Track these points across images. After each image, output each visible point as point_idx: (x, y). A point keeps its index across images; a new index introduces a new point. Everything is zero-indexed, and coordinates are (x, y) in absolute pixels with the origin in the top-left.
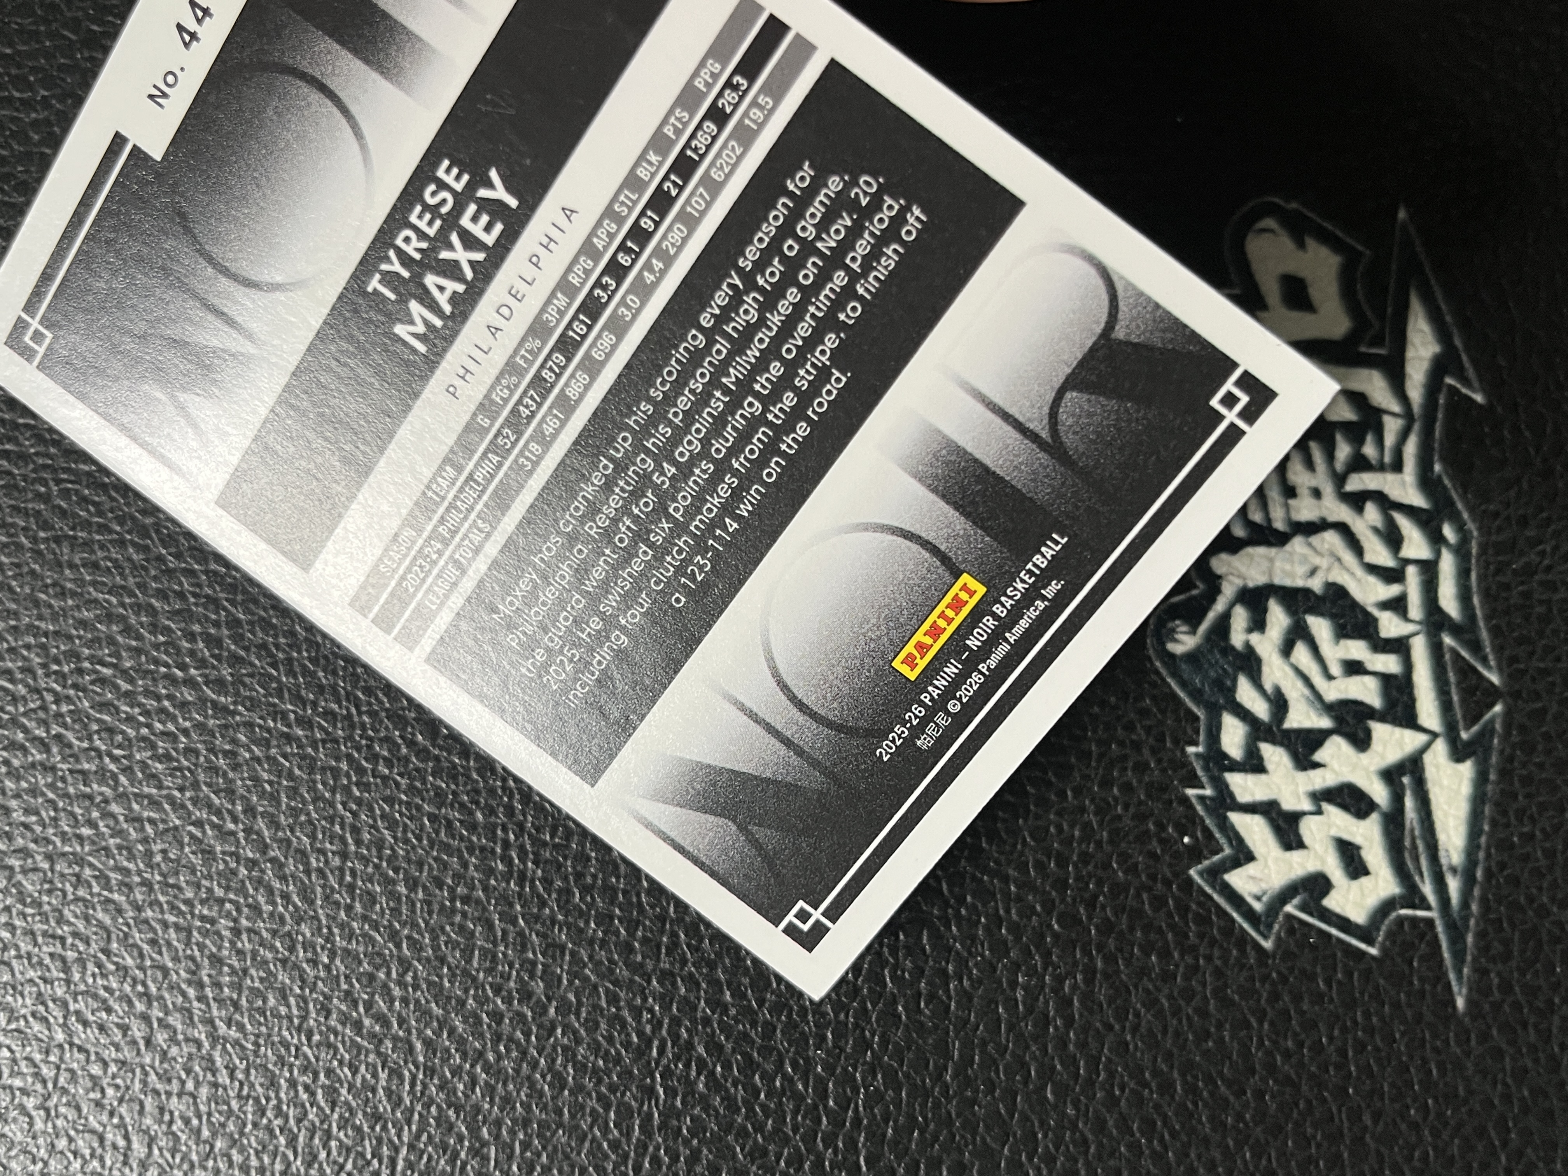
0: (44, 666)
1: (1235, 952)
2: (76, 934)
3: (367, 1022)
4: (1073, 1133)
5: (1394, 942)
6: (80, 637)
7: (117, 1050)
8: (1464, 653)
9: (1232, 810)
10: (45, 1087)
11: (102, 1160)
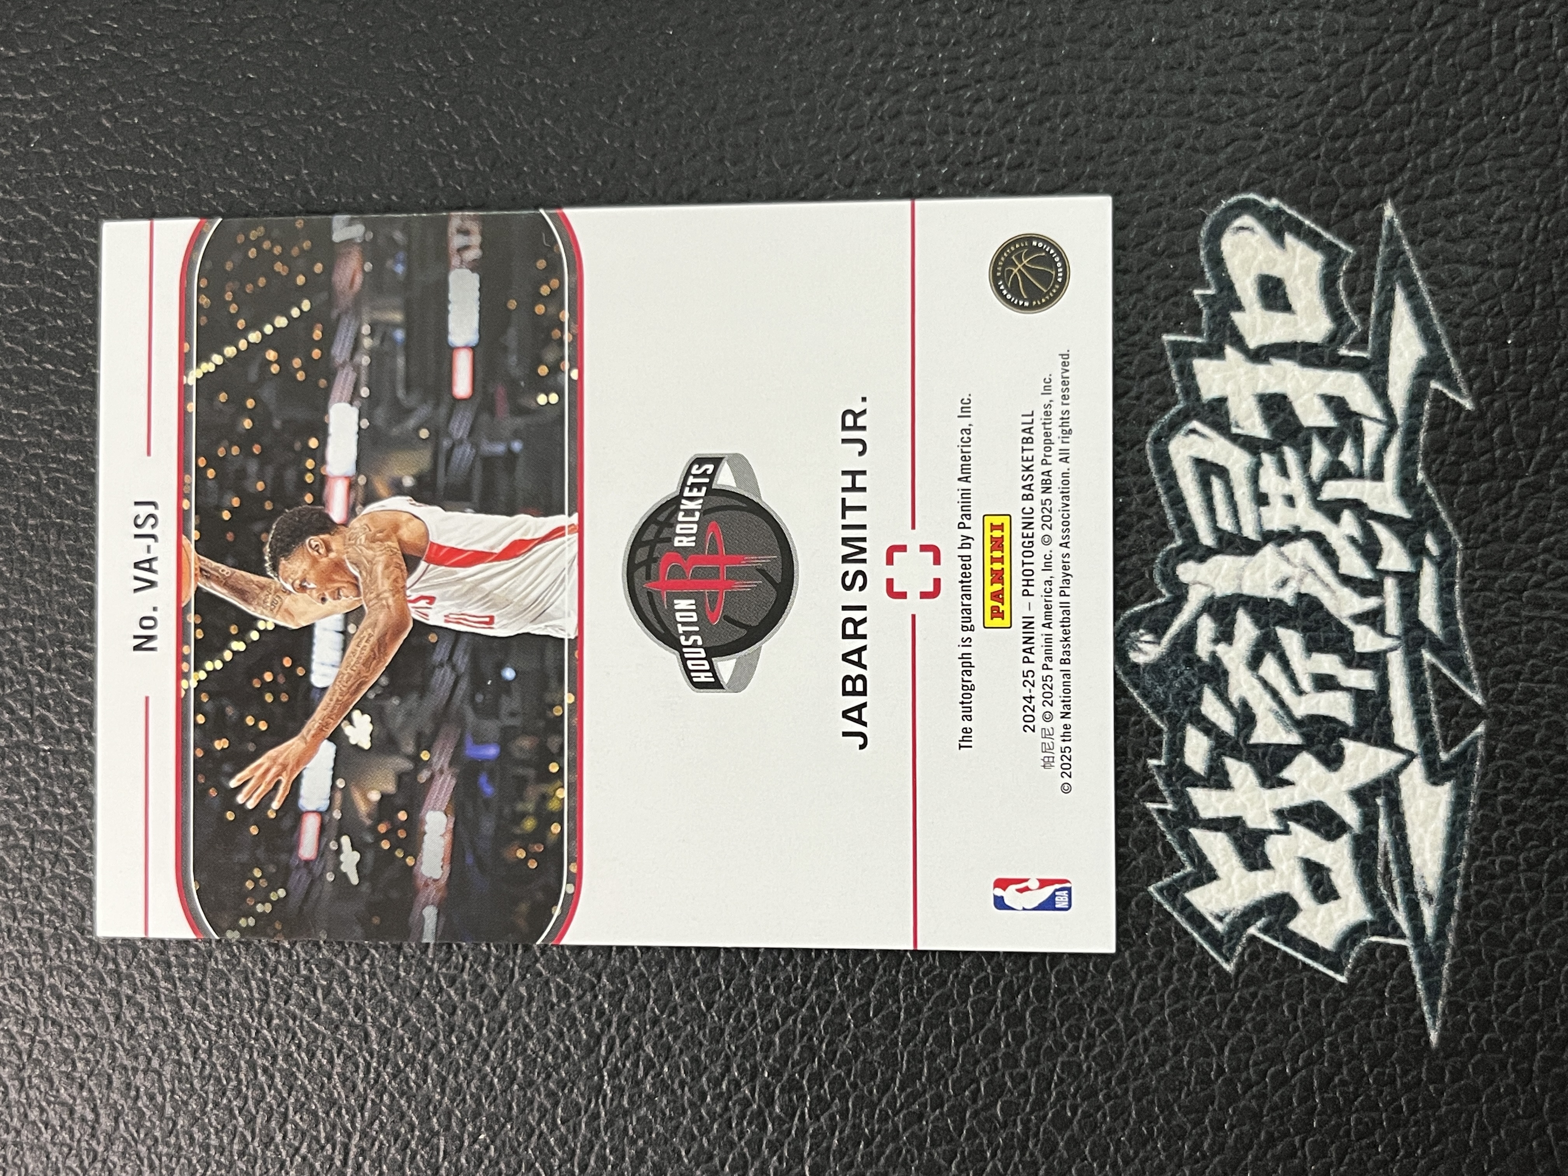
0: (30, 649)
1: (1195, 973)
2: (53, 911)
3: (324, 1008)
4: (1023, 1154)
5: (1364, 972)
6: (64, 622)
7: (89, 1024)
8: (1445, 671)
9: (1195, 826)
10: (20, 1058)
11: (71, 1132)
